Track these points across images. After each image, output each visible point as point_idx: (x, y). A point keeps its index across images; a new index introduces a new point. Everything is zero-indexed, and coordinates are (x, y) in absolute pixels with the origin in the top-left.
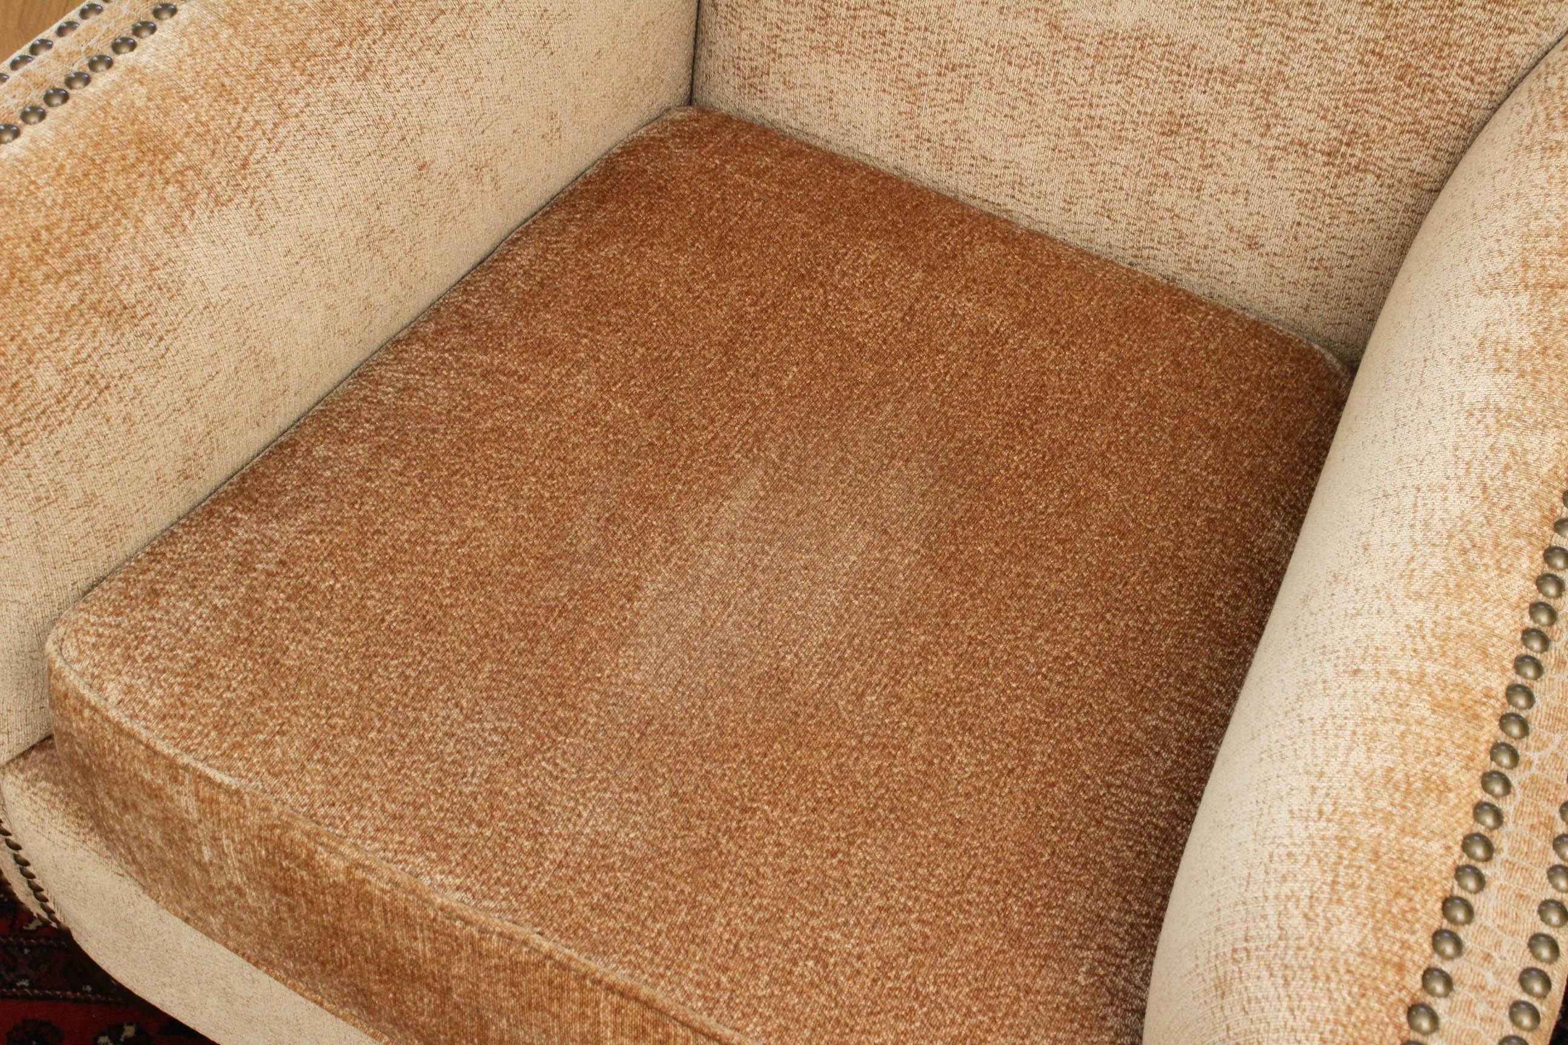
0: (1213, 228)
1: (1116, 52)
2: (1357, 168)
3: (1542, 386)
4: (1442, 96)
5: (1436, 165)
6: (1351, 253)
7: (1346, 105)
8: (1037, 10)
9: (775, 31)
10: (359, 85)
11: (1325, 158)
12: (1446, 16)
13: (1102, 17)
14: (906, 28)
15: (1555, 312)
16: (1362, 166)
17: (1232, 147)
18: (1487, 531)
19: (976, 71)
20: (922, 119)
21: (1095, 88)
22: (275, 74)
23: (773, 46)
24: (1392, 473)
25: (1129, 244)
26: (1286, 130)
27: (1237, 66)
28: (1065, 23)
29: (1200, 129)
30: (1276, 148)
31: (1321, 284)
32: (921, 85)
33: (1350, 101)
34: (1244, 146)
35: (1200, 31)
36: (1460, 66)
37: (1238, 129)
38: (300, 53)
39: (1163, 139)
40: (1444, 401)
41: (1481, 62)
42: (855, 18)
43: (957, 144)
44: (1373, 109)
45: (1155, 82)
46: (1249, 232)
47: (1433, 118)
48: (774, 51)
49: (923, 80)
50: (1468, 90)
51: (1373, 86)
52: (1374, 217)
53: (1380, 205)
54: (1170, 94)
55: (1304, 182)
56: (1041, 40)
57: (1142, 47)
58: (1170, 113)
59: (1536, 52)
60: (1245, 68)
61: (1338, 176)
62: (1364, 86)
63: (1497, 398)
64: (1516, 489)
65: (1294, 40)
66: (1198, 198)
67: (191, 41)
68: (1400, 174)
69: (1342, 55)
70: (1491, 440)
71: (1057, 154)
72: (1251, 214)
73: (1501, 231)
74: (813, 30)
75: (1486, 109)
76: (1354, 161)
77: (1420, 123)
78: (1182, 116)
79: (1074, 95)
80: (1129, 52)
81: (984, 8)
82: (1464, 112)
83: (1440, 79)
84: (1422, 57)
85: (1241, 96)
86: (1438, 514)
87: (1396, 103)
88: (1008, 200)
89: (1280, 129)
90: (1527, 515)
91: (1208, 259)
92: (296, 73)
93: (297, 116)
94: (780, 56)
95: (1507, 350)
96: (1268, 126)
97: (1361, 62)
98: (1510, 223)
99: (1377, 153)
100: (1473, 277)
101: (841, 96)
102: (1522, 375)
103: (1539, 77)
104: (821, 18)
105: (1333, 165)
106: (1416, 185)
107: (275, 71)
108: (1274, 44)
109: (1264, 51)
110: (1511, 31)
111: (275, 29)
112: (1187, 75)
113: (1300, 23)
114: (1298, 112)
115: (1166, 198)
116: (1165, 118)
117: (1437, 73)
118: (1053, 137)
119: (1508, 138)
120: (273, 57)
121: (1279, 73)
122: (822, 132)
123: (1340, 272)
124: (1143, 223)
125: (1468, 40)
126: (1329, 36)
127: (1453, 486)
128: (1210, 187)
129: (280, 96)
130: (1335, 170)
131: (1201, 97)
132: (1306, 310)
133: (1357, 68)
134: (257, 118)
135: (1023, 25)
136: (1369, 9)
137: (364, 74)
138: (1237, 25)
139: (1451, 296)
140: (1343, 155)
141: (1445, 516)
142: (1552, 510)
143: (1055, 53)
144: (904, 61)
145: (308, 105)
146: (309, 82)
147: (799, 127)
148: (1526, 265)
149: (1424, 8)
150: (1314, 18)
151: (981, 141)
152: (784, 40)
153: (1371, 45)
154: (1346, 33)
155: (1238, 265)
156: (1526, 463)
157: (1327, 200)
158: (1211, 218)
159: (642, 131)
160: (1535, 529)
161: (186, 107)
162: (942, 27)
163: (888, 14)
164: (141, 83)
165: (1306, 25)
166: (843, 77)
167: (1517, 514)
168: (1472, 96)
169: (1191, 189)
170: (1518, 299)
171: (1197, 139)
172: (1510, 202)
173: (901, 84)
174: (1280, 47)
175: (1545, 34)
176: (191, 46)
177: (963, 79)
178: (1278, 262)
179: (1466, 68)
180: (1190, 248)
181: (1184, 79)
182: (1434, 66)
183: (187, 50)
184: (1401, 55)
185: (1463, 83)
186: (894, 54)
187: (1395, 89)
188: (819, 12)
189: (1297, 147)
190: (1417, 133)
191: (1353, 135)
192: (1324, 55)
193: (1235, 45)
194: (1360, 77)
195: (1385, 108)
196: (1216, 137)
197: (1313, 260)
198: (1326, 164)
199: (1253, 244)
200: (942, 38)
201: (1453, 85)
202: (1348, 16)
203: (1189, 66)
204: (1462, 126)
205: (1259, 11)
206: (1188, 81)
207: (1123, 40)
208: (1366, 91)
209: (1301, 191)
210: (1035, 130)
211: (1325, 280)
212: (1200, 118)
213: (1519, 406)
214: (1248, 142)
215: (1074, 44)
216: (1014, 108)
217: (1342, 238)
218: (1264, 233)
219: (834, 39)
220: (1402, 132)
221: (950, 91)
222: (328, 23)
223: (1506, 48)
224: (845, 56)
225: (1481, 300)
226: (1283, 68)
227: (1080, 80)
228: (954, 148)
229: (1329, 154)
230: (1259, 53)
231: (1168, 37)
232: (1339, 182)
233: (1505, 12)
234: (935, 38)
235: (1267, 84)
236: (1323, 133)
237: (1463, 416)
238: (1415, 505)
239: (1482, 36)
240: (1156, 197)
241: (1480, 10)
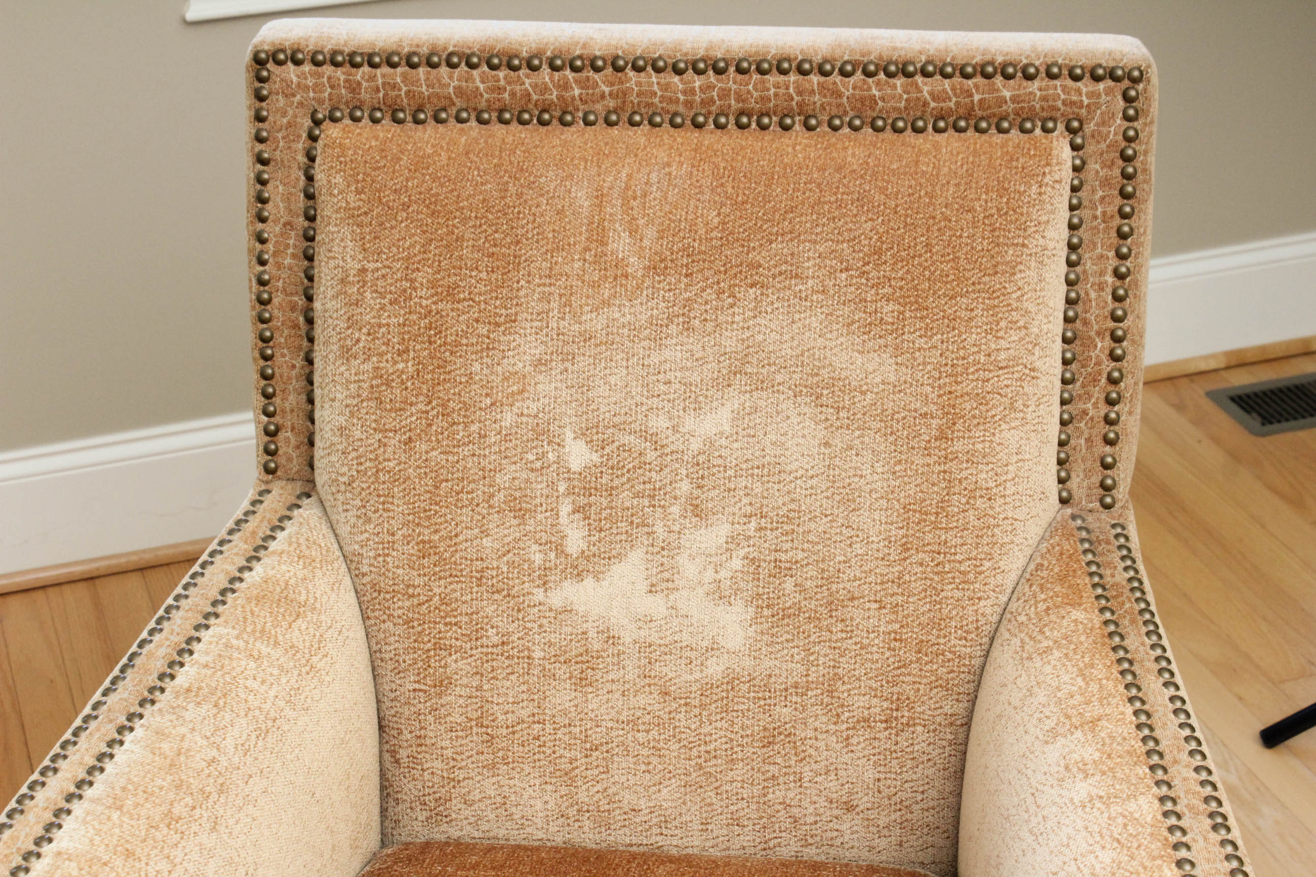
0: (817, 806)
1: (715, 697)
2: (908, 724)
3: (1119, 775)
4: (950, 656)
5: (961, 705)
6: (921, 789)
7: (888, 682)
8: (650, 685)
9: (452, 763)
10: (214, 835)
11: (884, 725)
12: (935, 601)
13: (698, 675)
14: (554, 729)
15: (1103, 735)
16: (911, 723)
17: (816, 739)
18: (1134, 863)
19: (614, 745)
20: (580, 795)
21: (707, 729)
22: (159, 836)
23: (452, 776)
24: (1051, 861)
25: (758, 840)
26: (852, 714)
27: (804, 679)
28: (672, 688)
29: (790, 734)
30: (848, 729)
31: (906, 820)
32: (574, 769)
33: (890, 679)
34: (824, 736)
35: (771, 663)
36: (955, 632)
37: (817, 724)
38: (171, 819)
39: (765, 750)
40: (1061, 808)
41: (967, 625)
42: (514, 733)
43: (611, 807)
44: (907, 679)
45: (748, 710)
46: (845, 799)
47: (949, 673)
48: (453, 780)
49: (574, 765)
50: (965, 646)
51: (903, 663)
52: (929, 757)
53: (931, 747)
54: (761, 716)
55: (874, 748)
56: (657, 706)
57: (733, 688)
58: (765, 729)
59: (999, 610)
60: (810, 679)
61: (897, 735)
62: (896, 665)
63: (1094, 791)
64: (1138, 834)
65: (839, 648)
66: (800, 786)
67: (93, 825)
68: (938, 719)
69: (875, 649)
70: (1106, 815)
71: (688, 790)
72: (842, 785)
73: (1040, 707)
74: (482, 753)
75: (980, 656)
76: (904, 720)
77: (941, 678)
78: (774, 729)
79: (691, 739)
80: (724, 694)
81: (610, 696)
82: (967, 663)
83: (945, 644)
84: (929, 633)
85: (813, 700)
86: (1098, 866)
87: (921, 670)
88: (659, 838)
89: (847, 714)
90: (1153, 847)
91: (819, 831)
92: (172, 832)
93: (181, 864)
94: (459, 781)
95: (1086, 764)
96: (838, 715)
97: (889, 649)
98: (1043, 700)
99: (919, 710)
100: (1037, 738)
101: (513, 798)
102: (1104, 773)
103: (1010, 621)
104: (487, 742)
105: (891, 728)
106: (951, 724)
107: (157, 833)
108: (826, 655)
109: (820, 662)
110: (979, 599)
111: (148, 805)
112: (770, 697)
113: (840, 635)
114: (856, 698)
115: (776, 795)
116: (762, 734)
117: (942, 641)
118: (682, 777)
119: (1011, 660)
120: (154, 824)
121: (835, 674)
122: (502, 833)
123: (918, 807)
124: (765, 820)
125: (954, 613)
126: (862, 638)
127: (1097, 848)
128: (807, 775)
129: (166, 852)
130: (893, 732)
131: (784, 710)
132: (901, 845)
133: (888, 654)
134: (157, 869)
135: (642, 700)
136: (884, 611)
137: (214, 828)
138: (796, 650)
139: (1028, 754)
140: (896, 719)
141: (1102, 865)
142: (1166, 839)
143: (670, 713)
144: (558, 755)
145: (186, 855)
146: (182, 838)
147: (481, 835)
148: (1068, 717)
149: (919, 600)
150: (849, 628)
151: (628, 798)
152: (460, 768)
153: (893, 635)
154: (873, 632)
155: (844, 827)
156: (1135, 819)
157: (894, 755)
158: (815, 798)
159: (368, 868)
160: (1163, 853)
161: (108, 869)
162: (582, 720)
163: (539, 723)
164: (70, 860)
165: (844, 635)
166: (512, 782)
167: (1147, 847)
168: (968, 650)
169: (795, 781)
170: (1075, 736)
171: (789, 742)
172: (1036, 689)
173: (558, 773)
174: (831, 656)
175: (1000, 596)
176: (94, 829)
177: (605, 754)
178: (872, 815)
179: (959, 632)
180: (804, 828)
181: (768, 701)
182: (938, 637)
183: (92, 831)
184: (915, 636)
185: (960, 643)
186: (548, 752)
187: (918, 660)
188: (485, 737)
189: (862, 724)
190: (941, 686)
191: (899, 702)
192: (863, 652)
193: (799, 665)
194: (892, 660)
195: (914, 675)
196: (803, 735)
197: (896, 804)
198: (886, 729)
199: (849, 808)
200: (583, 729)
201: (955, 646)
202: (871, 621)
203: (770, 691)
204: (969, 673)
205: (809, 636)
206: (772, 702)
207: (717, 687)
208: (899, 668)
209: (874, 755)
210: (668, 776)
211: (909, 816)
212: (787, 726)
213: (1112, 791)
214: (827, 731)
215: (683, 702)
216: (649, 763)
217: (912, 781)
218: (856, 796)
219: (500, 754)
220: (931, 689)
221: (597, 766)
222: (182, 795)
223: (980, 611)
224: (511, 766)
225: (1051, 747)
226: (836, 670)
227: (693, 727)
228: (609, 811)
229: (886, 721)
230: (818, 665)
231: (749, 675)
232: (899, 739)
233: (972, 587)
234: (578, 729)
235: (829, 685)
236: (878, 707)
237: (1079, 810)
238: (1079, 868)
239: (962, 607)
240: (770, 796)
241: (956, 591)
